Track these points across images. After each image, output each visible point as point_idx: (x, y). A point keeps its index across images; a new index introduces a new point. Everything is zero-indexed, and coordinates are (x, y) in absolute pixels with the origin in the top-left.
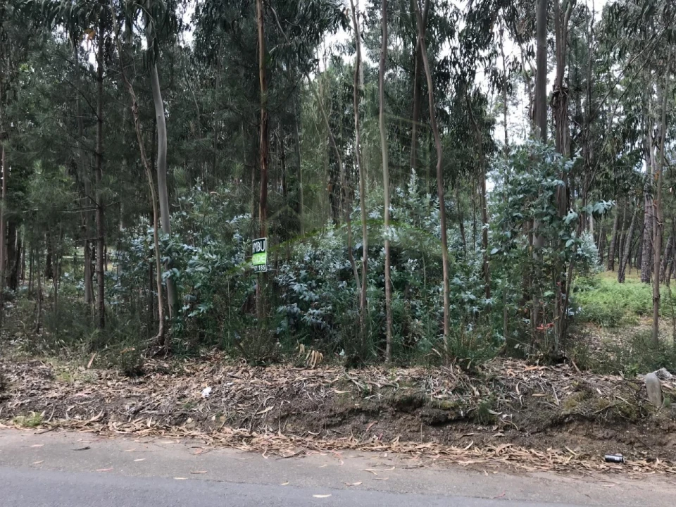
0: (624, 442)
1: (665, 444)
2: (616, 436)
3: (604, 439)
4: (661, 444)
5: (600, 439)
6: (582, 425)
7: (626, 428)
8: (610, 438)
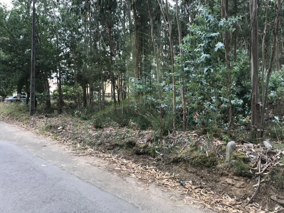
0: (199, 176)
1: (218, 182)
2: (196, 172)
3: (191, 172)
4: (216, 181)
5: (189, 172)
6: (185, 164)
7: (202, 169)
8: (194, 173)
